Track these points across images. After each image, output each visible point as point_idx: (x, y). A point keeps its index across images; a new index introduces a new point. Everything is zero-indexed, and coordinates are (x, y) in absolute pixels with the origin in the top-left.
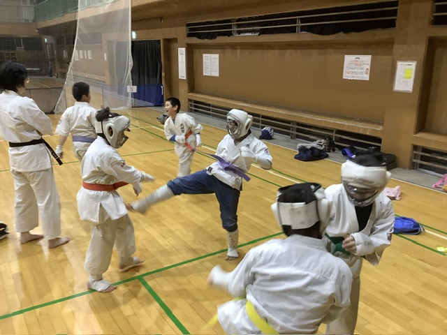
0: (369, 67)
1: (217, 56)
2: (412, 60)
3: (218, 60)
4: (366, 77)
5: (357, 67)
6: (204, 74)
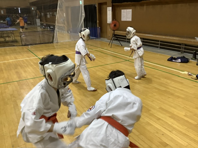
1: (131, 10)
3: (131, 12)
6: (122, 20)
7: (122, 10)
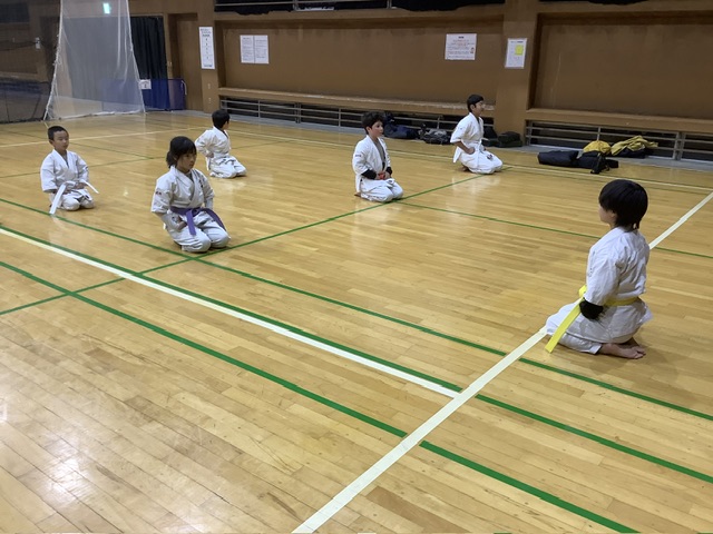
0: (474, 46)
1: (265, 38)
2: (523, 37)
3: (266, 44)
4: (472, 57)
5: (461, 46)
6: (243, 61)
7: (242, 37)
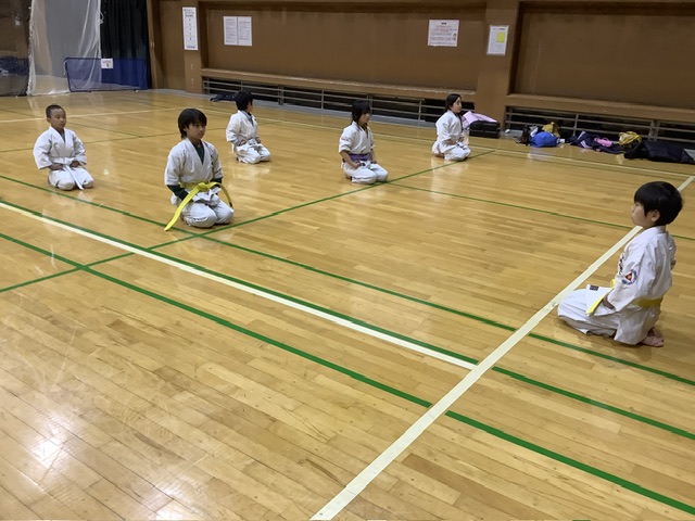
0: (457, 32)
1: (249, 19)
2: (505, 24)
3: (250, 24)
4: (454, 43)
5: (443, 33)
6: (226, 43)
7: (225, 18)
